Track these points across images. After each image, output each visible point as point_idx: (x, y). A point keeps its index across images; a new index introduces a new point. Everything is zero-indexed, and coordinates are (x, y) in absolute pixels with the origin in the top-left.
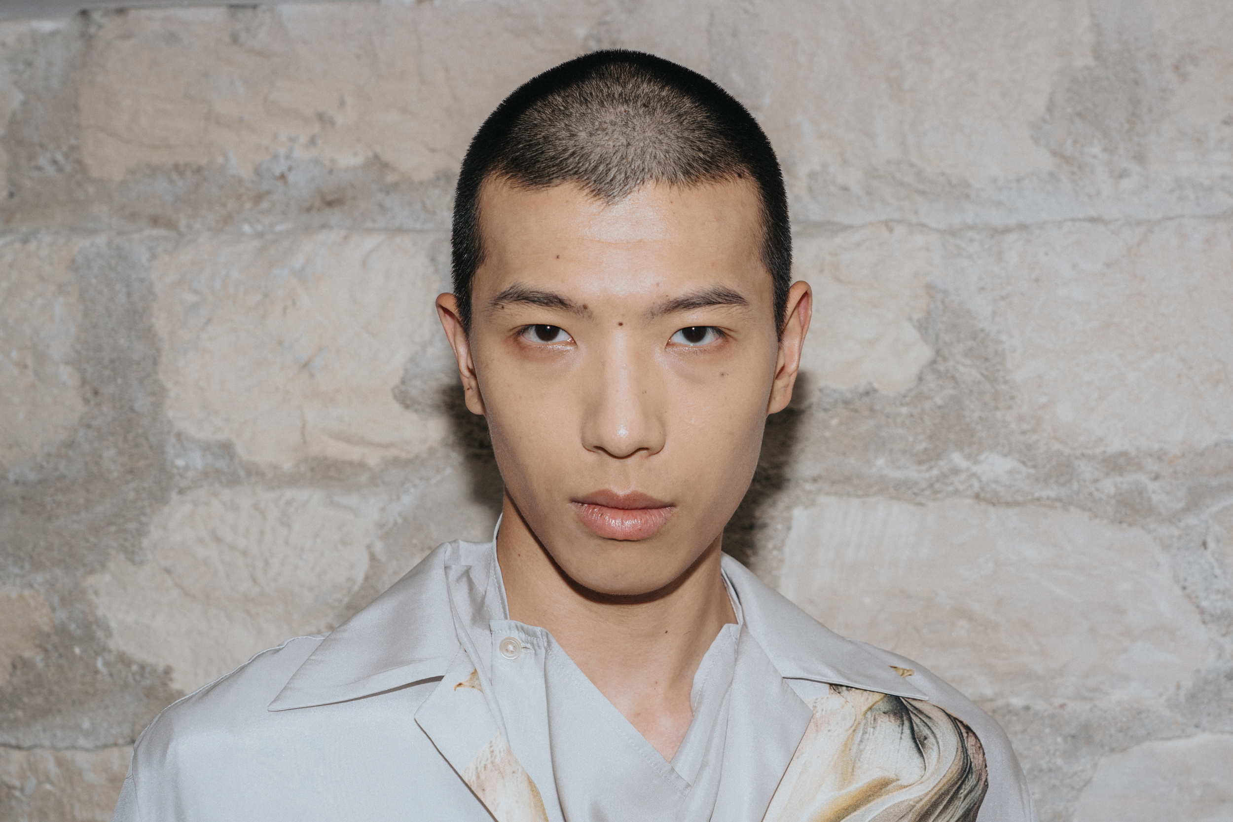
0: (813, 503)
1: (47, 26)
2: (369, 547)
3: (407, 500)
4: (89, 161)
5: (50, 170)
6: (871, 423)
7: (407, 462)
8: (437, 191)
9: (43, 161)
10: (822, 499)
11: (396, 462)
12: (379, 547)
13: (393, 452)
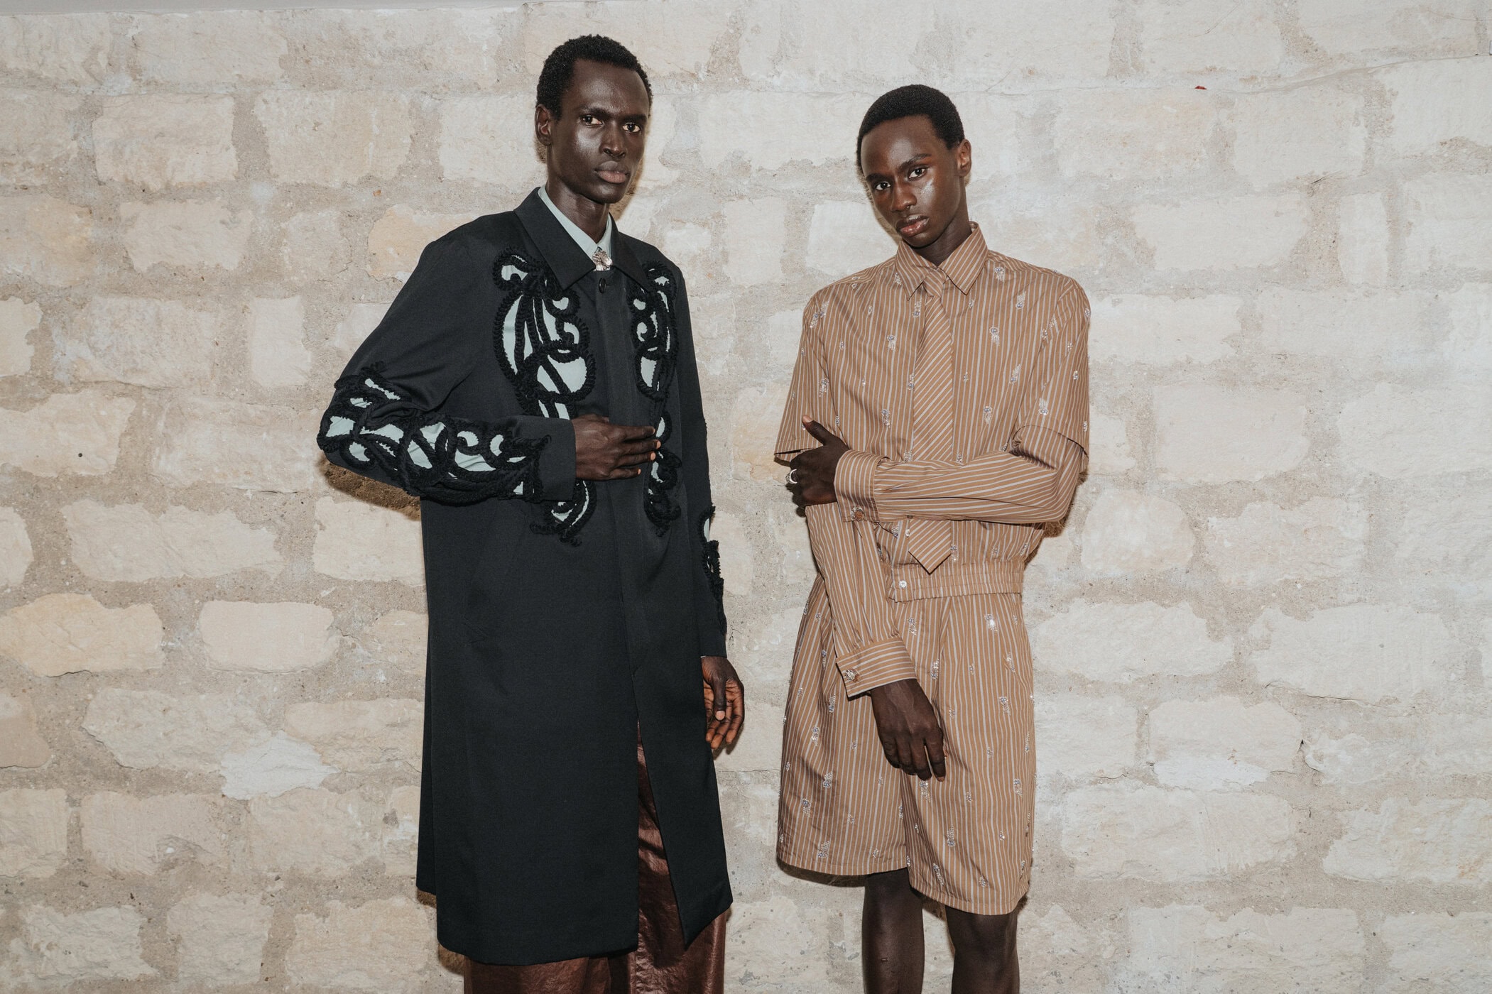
0: (823, 203)
1: (510, 10)
2: (651, 219)
3: (665, 202)
4: (528, 67)
5: (513, 70)
6: (845, 171)
7: (665, 187)
8: (671, 81)
9: (511, 67)
10: (826, 201)
11: (659, 187)
12: (654, 220)
13: (658, 183)
